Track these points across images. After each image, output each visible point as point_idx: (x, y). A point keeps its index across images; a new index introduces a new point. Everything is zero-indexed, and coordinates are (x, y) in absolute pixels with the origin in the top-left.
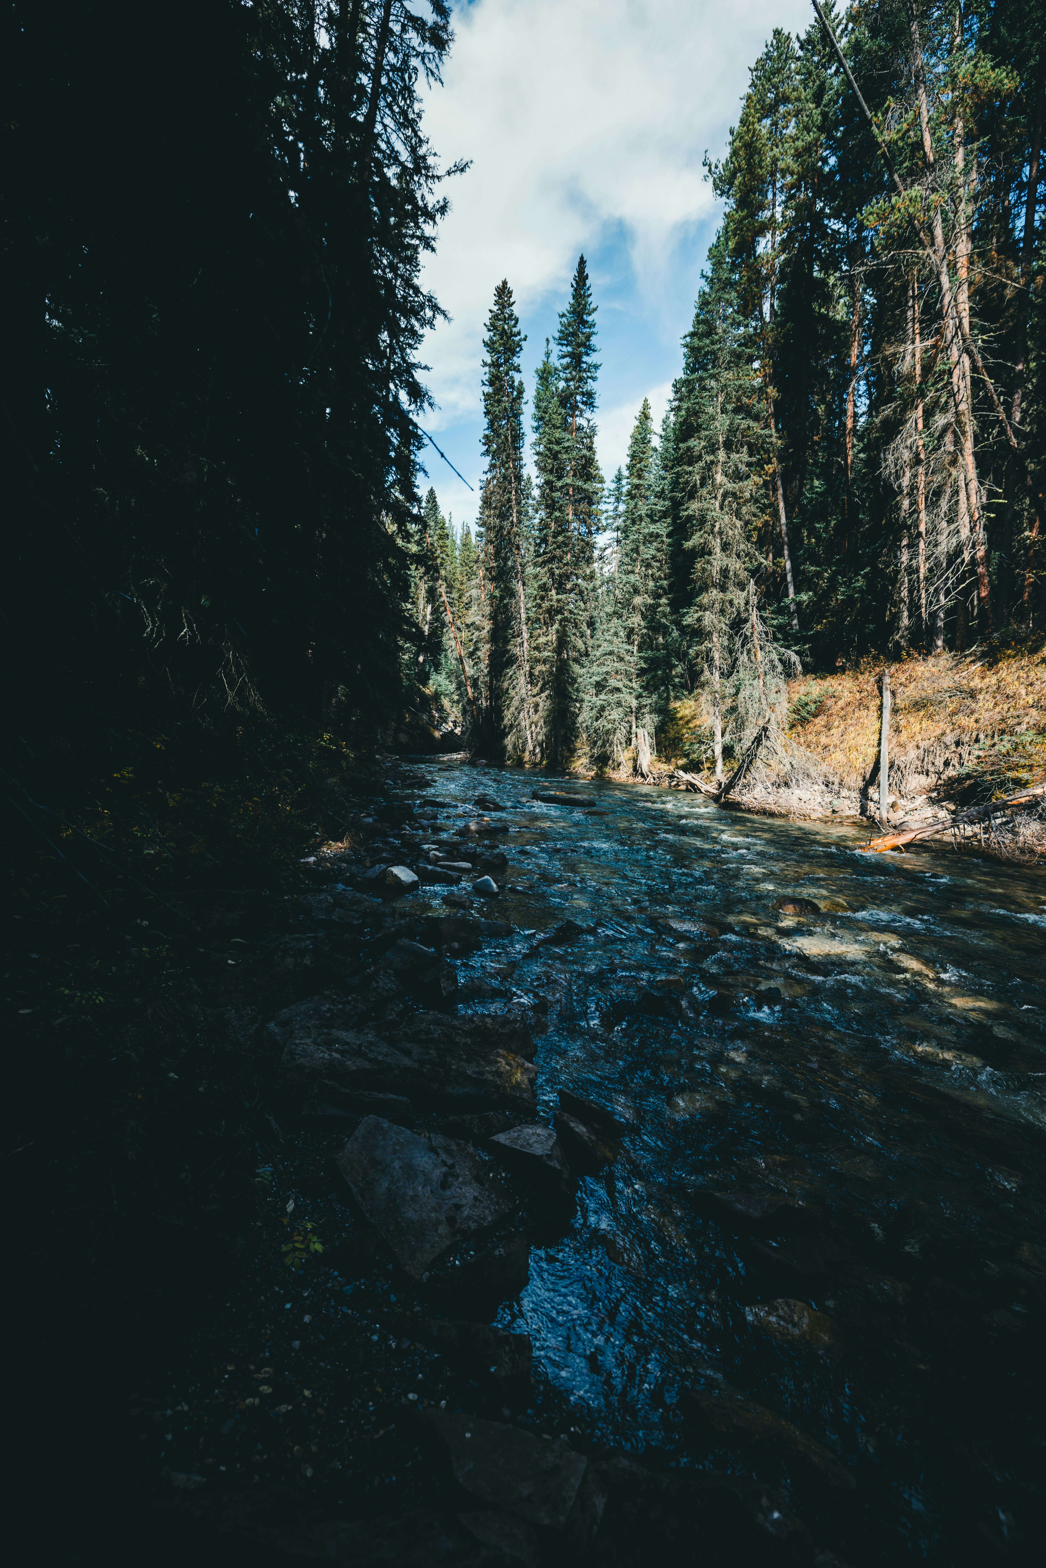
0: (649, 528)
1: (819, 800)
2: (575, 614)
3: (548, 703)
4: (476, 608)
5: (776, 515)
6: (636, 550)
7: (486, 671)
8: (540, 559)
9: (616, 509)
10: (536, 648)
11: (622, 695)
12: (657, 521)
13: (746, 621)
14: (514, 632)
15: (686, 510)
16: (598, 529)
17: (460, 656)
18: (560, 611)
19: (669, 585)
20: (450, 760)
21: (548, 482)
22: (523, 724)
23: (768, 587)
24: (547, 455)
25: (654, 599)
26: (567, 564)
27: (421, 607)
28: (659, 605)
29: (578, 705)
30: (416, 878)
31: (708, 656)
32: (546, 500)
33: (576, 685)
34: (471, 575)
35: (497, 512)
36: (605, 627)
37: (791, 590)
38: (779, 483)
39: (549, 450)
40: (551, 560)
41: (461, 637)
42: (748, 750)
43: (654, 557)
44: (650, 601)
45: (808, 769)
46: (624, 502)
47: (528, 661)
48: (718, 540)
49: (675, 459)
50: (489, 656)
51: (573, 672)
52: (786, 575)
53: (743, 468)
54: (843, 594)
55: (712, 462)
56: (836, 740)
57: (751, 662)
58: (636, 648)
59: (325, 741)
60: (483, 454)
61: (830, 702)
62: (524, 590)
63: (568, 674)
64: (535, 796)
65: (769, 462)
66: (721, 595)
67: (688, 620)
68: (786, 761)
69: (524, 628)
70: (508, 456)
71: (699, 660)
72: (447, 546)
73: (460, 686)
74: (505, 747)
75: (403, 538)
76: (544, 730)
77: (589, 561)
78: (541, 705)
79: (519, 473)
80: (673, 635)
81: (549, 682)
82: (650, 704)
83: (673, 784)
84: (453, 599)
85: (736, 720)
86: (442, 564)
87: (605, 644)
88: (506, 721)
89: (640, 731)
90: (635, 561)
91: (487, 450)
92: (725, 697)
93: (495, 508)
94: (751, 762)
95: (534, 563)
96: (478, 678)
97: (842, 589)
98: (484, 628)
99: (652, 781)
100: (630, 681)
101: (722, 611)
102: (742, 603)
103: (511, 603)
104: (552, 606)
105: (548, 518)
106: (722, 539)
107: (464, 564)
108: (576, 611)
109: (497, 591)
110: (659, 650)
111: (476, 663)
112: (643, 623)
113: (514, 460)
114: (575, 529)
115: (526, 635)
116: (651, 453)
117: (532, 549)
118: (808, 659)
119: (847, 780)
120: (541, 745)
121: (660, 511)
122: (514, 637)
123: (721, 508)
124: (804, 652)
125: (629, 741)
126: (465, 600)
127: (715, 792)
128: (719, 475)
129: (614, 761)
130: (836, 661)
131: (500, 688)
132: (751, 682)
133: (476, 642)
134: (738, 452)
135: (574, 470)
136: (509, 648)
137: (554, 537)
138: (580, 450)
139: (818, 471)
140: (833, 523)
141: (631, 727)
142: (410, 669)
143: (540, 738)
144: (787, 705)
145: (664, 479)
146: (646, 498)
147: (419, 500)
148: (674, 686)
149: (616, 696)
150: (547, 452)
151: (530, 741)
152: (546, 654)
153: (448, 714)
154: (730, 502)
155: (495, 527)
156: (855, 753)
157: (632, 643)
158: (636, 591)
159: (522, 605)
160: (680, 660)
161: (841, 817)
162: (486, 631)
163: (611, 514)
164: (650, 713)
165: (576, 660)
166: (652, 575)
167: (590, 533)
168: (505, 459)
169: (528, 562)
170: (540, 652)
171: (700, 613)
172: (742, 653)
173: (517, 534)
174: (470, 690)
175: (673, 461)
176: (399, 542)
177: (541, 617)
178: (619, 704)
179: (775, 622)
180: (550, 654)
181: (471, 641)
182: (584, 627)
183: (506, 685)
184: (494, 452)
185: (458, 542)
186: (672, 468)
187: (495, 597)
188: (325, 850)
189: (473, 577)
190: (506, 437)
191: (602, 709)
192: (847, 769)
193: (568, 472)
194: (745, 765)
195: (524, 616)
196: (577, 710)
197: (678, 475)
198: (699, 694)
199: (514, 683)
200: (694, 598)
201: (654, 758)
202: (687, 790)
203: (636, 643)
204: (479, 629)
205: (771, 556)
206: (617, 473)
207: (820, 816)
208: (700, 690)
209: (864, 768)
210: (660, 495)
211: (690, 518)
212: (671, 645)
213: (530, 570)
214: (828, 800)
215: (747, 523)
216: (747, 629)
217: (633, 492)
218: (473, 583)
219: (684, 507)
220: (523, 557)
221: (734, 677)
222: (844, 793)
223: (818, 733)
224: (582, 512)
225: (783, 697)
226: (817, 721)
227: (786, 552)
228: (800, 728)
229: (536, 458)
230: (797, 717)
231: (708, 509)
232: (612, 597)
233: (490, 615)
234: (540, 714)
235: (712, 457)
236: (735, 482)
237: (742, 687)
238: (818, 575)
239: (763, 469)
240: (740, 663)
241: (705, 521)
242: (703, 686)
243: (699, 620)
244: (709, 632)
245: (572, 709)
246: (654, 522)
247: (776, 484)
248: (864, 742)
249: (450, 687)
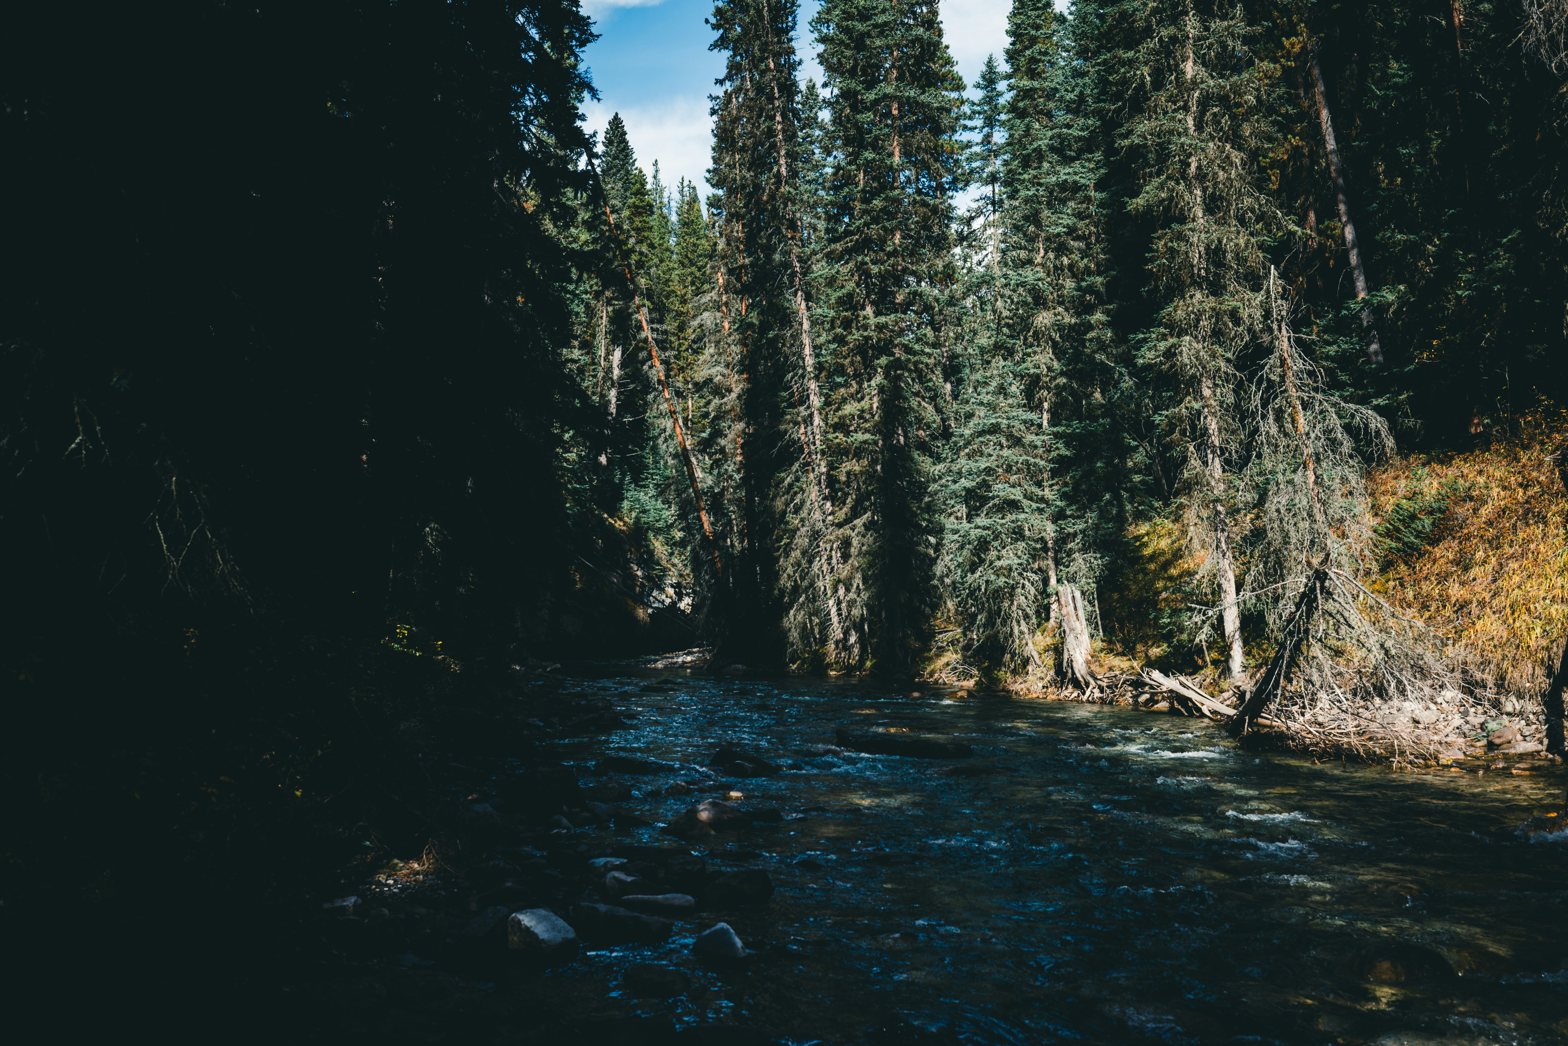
0: (1056, 173)
1: (1457, 721)
2: (915, 353)
3: (870, 539)
4: (712, 351)
5: (1315, 134)
6: (1034, 218)
7: (737, 477)
8: (838, 247)
9: (987, 139)
10: (836, 427)
11: (1022, 516)
12: (1073, 159)
13: (1270, 350)
14: (792, 395)
15: (1126, 136)
16: (955, 180)
17: (684, 449)
18: (885, 348)
19: (1107, 285)
20: (671, 668)
21: (846, 94)
22: (820, 584)
23: (1311, 280)
24: (842, 42)
25: (1078, 314)
26: (894, 253)
27: (602, 352)
28: (1090, 327)
29: (932, 540)
30: (571, 935)
31: (1194, 427)
32: (846, 130)
33: (927, 499)
34: (700, 283)
35: (747, 157)
36: (978, 376)
37: (1360, 284)
38: (1316, 72)
39: (847, 31)
40: (864, 245)
41: (685, 409)
42: (1289, 621)
43: (1071, 231)
44: (1069, 319)
45: (1421, 657)
46: (1003, 124)
47: (823, 453)
48: (1198, 192)
49: (1102, 35)
50: (743, 446)
51: (919, 472)
52: (1346, 254)
53: (1240, 48)
54: (1468, 285)
55: (1173, 39)
56: (1481, 589)
57: (1286, 435)
58: (1046, 416)
59: (399, 641)
60: (714, 46)
61: (1463, 511)
62: (808, 308)
63: (911, 475)
64: (843, 739)
65: (1292, 32)
66: (1211, 302)
67: (1147, 356)
68: (1372, 642)
69: (813, 385)
70: (764, 48)
71: (1176, 435)
72: (650, 229)
73: (687, 509)
74: (785, 633)
75: (555, 219)
76: (865, 596)
77: (941, 244)
78: (855, 542)
79: (789, 78)
80: (1124, 385)
81: (868, 494)
82: (1083, 532)
83: (1143, 698)
84: (665, 332)
85: (1265, 558)
86: (640, 265)
87: (982, 412)
88: (785, 582)
89: (1067, 591)
90: (1032, 239)
91: (722, 38)
92: (1238, 511)
93: (743, 149)
94: (1297, 647)
95: (828, 255)
96: (722, 493)
97: (1465, 277)
98: (730, 391)
99: (1097, 694)
100: (1039, 484)
101: (1217, 335)
102: (1258, 314)
103: (783, 337)
104: (867, 338)
105: (850, 163)
106: (1204, 190)
107: (687, 261)
108: (917, 347)
109: (754, 314)
110: (1094, 419)
111: (717, 464)
112: (1056, 365)
113: (777, 55)
114: (908, 180)
115: (816, 401)
116: (1054, 26)
117: (821, 225)
118: (1410, 422)
119: (1513, 675)
120: (858, 627)
121: (1079, 139)
122: (793, 406)
123: (1199, 127)
124: (1398, 408)
125: (1043, 612)
126: (690, 334)
127: (1231, 712)
128: (1190, 63)
129: (1013, 655)
130: (1469, 423)
131: (769, 511)
132: (1290, 476)
133: (716, 418)
134: (1224, 18)
135: (899, 68)
136: (782, 427)
137: (866, 201)
138: (909, 28)
139: (1394, 44)
140: (1435, 144)
141: (1046, 581)
142: (581, 481)
143: (856, 612)
144: (1374, 522)
145: (1083, 75)
146: (1049, 115)
147: (585, 143)
148: (1133, 491)
149: (1009, 517)
150: (843, 36)
151: (835, 619)
152: (860, 437)
153: (664, 570)
154: (1215, 115)
155: (743, 187)
156: (1525, 617)
157: (1039, 407)
158: (1039, 301)
159: (806, 340)
160: (1141, 437)
161: (1507, 757)
162: (734, 395)
163: (977, 149)
164: (1084, 550)
165: (924, 447)
166: (1071, 267)
167: (941, 188)
168: (758, 54)
169: (814, 253)
170: (847, 433)
171: (1172, 341)
172: (1264, 417)
173: (788, 199)
174: (706, 519)
175: (1098, 39)
176: (549, 226)
177: (847, 362)
178: (1018, 534)
179: (1332, 350)
180: (867, 436)
181: (706, 415)
182: (937, 378)
183: (779, 504)
184: (736, 41)
185: (674, 218)
186: (1097, 53)
187: (751, 325)
188: (382, 878)
189: (706, 287)
190: (759, 12)
191: (983, 546)
192: (1510, 652)
193: (887, 71)
194: (1287, 654)
195: (810, 361)
196: (931, 552)
197: (1110, 68)
198: (1181, 507)
199: (797, 501)
200: (1157, 312)
201: (1099, 644)
202: (1172, 712)
203: (1046, 405)
204: (719, 391)
205: (1312, 216)
206: (984, 68)
207: (1461, 756)
208: (1183, 500)
209: (1548, 649)
210: (1077, 108)
211: (1136, 152)
212: (1119, 407)
213: (820, 269)
214: (1476, 720)
215: (1254, 155)
216: (1270, 368)
217: (1021, 104)
218: (706, 298)
219: (1123, 130)
220: (804, 244)
221: (1251, 470)
222: (1511, 704)
223: (1443, 578)
224: (919, 148)
225: (1362, 505)
226: (1437, 552)
227: (1342, 207)
228: (1403, 567)
229: (821, 48)
230: (1394, 545)
231: (1171, 132)
232: (990, 316)
233: (741, 362)
234: (854, 562)
235: (1172, 30)
236: (1222, 76)
237: (1272, 488)
238: (1415, 250)
239: (1282, 47)
240: (1263, 438)
241: (1168, 156)
242: (1188, 488)
243: (1170, 354)
244: (1193, 376)
245: (921, 549)
246: (1067, 161)
247: (1309, 73)
248: (1542, 594)
249: (666, 514)
